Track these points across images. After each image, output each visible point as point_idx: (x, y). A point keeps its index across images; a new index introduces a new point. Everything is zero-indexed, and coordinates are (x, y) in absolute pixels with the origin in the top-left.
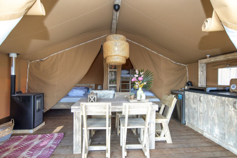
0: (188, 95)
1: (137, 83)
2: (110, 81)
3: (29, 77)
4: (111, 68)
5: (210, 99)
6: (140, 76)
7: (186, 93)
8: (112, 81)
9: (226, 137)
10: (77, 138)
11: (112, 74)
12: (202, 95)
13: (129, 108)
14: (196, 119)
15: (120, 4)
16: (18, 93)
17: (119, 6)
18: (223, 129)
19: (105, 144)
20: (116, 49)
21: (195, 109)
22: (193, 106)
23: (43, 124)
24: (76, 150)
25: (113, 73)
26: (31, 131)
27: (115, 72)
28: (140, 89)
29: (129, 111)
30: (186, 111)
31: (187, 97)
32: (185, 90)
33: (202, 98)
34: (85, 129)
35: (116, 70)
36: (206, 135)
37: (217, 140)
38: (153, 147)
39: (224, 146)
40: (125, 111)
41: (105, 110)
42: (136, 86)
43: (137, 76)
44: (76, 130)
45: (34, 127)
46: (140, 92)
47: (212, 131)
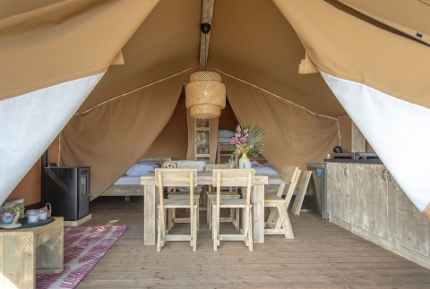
0: (331, 168)
1: (238, 146)
2: (198, 149)
3: (62, 142)
4: (200, 126)
5: (357, 170)
6: (243, 135)
7: (329, 164)
8: (202, 149)
9: (376, 225)
10: (149, 222)
11: (201, 136)
12: (348, 165)
13: (221, 177)
14: (341, 208)
15: (210, 23)
16: (52, 164)
17: (209, 26)
18: (373, 215)
19: (189, 233)
20: (206, 93)
21: (339, 191)
22: (338, 185)
23: (90, 217)
24: (148, 239)
25: (203, 134)
26: (75, 224)
27: (207, 132)
28: (244, 155)
29: (221, 181)
30: (329, 195)
31: (329, 171)
32: (326, 160)
33: (348, 170)
34: (161, 207)
35: (208, 129)
36: (354, 230)
37: (367, 235)
38: (262, 240)
39: (375, 241)
40: (216, 181)
41: (187, 180)
42: (238, 152)
43: (239, 135)
44: (147, 211)
45: (78, 219)
46: (245, 160)
47: (360, 221)
